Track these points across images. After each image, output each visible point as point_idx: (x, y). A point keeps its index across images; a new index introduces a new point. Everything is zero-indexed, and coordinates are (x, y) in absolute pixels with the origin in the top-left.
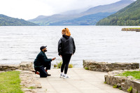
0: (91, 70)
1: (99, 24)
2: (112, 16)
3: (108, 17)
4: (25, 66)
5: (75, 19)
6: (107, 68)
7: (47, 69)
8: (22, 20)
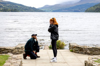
0: (75, 52)
1: (87, 11)
2: (96, 5)
3: (94, 7)
4: (19, 49)
5: (71, 8)
6: (88, 51)
7: (36, 52)
8: (33, 8)
